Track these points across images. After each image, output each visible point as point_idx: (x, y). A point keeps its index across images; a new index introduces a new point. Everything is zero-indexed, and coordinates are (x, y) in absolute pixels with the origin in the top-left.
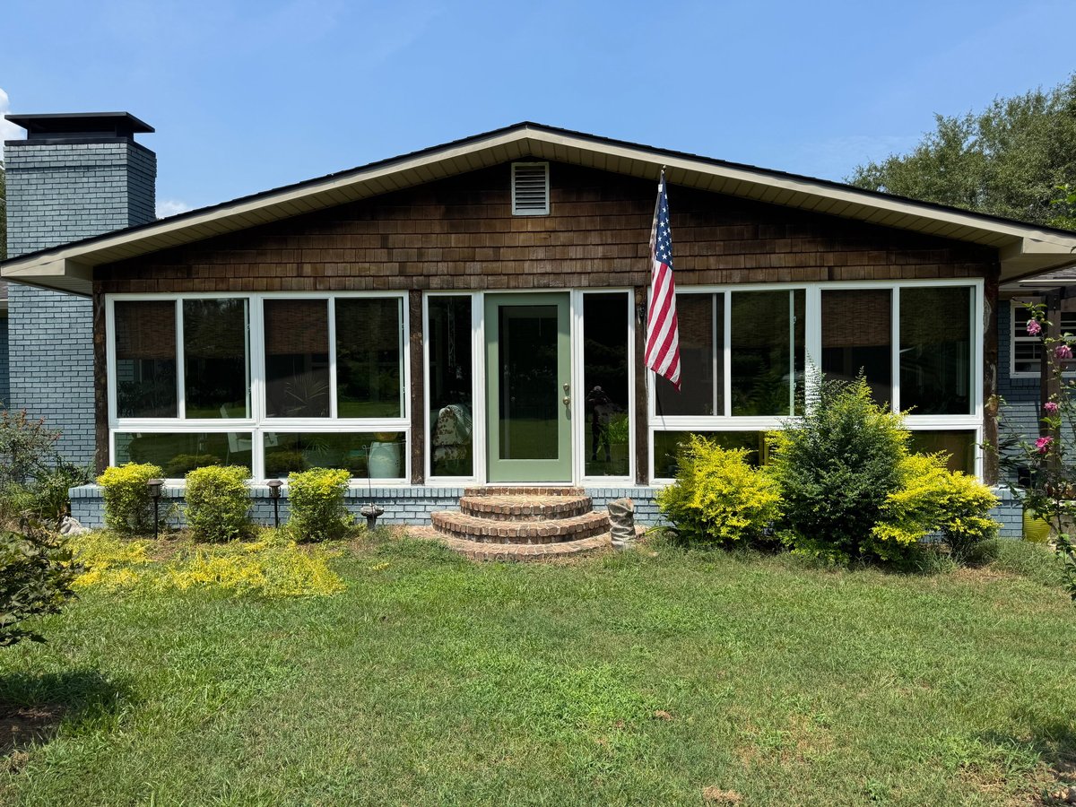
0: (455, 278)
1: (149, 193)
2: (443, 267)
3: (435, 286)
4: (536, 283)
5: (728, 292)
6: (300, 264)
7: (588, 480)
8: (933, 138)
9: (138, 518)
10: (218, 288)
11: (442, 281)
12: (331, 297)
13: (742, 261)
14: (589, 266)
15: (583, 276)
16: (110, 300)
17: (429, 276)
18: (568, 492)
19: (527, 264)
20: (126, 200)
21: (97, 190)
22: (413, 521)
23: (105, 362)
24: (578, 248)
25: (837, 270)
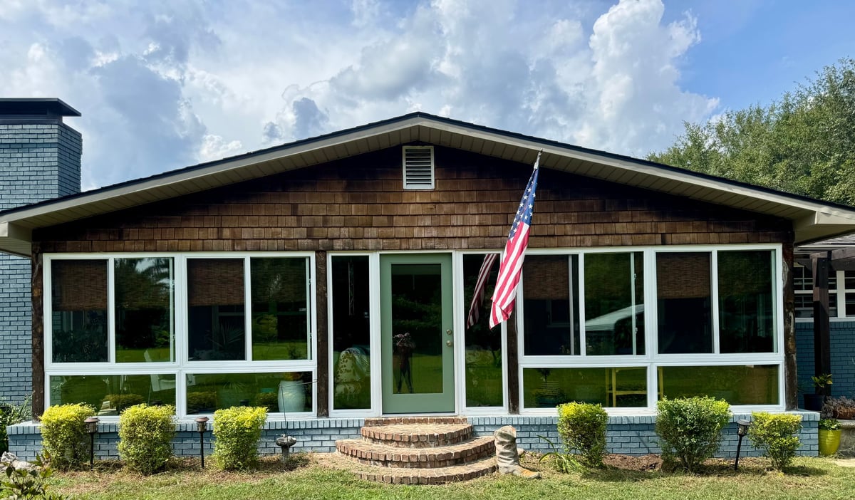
0: (355, 241)
1: (75, 168)
2: (344, 231)
3: (339, 248)
4: (424, 246)
5: (581, 253)
6: (220, 229)
7: (469, 411)
8: (682, 139)
9: (75, 451)
10: (146, 248)
11: (345, 244)
12: (247, 257)
13: (593, 228)
14: (468, 232)
15: (463, 240)
16: (47, 259)
17: (333, 239)
18: (453, 421)
19: (416, 230)
20: (56, 173)
21: (31, 164)
22: (320, 449)
23: (42, 314)
24: (459, 216)
25: (668, 236)
